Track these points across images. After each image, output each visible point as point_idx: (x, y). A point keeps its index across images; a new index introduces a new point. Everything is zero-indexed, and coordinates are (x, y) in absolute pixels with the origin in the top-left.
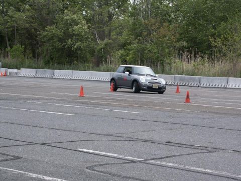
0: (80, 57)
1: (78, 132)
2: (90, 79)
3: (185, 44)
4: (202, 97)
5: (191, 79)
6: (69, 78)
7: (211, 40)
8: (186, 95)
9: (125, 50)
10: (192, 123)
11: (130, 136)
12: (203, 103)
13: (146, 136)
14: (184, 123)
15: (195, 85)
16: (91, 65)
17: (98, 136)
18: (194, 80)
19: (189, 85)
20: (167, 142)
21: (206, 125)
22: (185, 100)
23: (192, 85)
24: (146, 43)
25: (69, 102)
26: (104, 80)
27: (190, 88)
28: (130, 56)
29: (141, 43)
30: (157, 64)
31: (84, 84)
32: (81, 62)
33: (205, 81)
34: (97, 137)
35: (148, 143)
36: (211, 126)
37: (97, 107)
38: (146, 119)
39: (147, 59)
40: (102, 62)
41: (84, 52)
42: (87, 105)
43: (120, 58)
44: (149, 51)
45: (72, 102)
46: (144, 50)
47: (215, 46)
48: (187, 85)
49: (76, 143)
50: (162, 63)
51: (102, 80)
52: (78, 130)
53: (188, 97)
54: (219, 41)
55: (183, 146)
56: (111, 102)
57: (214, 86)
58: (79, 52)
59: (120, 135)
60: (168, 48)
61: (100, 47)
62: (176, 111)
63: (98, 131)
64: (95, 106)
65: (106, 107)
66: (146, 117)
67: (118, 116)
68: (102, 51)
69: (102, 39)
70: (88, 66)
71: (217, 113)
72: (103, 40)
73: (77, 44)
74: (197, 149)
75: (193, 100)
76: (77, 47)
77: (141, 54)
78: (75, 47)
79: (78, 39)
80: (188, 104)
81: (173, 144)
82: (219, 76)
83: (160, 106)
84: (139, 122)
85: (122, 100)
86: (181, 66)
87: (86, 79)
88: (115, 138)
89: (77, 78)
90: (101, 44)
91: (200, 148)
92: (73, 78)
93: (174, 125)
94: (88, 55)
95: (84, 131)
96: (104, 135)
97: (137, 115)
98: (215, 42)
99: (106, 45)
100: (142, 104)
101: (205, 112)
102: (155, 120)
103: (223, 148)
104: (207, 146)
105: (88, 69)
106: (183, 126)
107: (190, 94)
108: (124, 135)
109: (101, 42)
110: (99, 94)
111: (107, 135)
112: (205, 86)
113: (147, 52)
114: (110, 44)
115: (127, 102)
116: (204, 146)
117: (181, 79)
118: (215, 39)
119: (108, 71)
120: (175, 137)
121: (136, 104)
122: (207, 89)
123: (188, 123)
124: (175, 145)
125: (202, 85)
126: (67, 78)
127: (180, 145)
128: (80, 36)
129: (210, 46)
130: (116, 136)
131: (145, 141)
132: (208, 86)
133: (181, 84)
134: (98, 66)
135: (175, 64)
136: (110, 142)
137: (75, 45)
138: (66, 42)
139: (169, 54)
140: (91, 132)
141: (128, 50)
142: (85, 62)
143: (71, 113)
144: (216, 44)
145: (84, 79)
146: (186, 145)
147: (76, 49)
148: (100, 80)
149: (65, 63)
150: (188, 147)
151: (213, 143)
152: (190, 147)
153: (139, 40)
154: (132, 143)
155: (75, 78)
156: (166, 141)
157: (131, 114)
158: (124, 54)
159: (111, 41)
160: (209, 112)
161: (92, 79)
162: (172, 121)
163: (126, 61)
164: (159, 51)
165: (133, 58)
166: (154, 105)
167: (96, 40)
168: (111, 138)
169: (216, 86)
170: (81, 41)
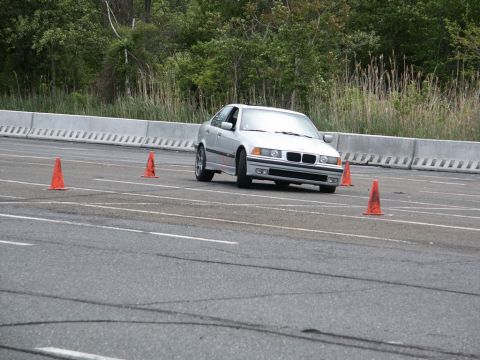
0: (57, 71)
1: (38, 295)
2: (86, 139)
3: (372, 39)
4: (418, 199)
5: (387, 144)
6: (21, 134)
7: (450, 29)
8: (371, 191)
9: (194, 53)
10: (382, 277)
11: (196, 311)
12: (420, 218)
13: (243, 311)
14: (360, 274)
15: (400, 163)
16: (89, 97)
17: (98, 309)
18: (396, 149)
19: (383, 163)
20: (306, 331)
21: (425, 284)
22: (366, 207)
23: (391, 163)
24: (255, 35)
25: (17, 206)
26: (129, 143)
27: (384, 170)
28: (209, 73)
29: (241, 35)
30: (288, 97)
31: (67, 155)
32: (59, 86)
33: (430, 152)
34: (97, 312)
35: (247, 333)
36: (439, 285)
37: (102, 223)
38: (246, 261)
39: (258, 84)
40: (123, 90)
41: (69, 57)
42: (73, 217)
43: (178, 78)
44: (265, 57)
45: (28, 206)
46: (250, 55)
47: (463, 49)
48: (375, 162)
49: (29, 330)
50: (303, 97)
51: (123, 142)
52: (40, 292)
53: (375, 198)
54: (473, 34)
55: (351, 342)
56: (145, 207)
57: (455, 167)
58: (56, 57)
59: (166, 307)
60: (322, 50)
61: (117, 43)
62: (338, 240)
63: (102, 296)
64: (97, 218)
65: (128, 223)
66: (248, 256)
67: (163, 252)
68: (123, 55)
69: (124, 20)
70: (80, 101)
71: (460, 248)
72: (129, 23)
73: (48, 33)
74: (396, 352)
75: (391, 209)
76: (49, 43)
77: (241, 66)
78: (43, 41)
79: (50, 16)
80: (376, 219)
81: (323, 337)
82: (470, 137)
83: (291, 224)
84: (225, 268)
85: (177, 204)
86: (359, 107)
87: (73, 138)
88: (150, 317)
89: (47, 136)
90: (121, 34)
91: (401, 350)
92: (35, 135)
93: (329, 281)
94: (82, 67)
95: (59, 294)
96: (120, 306)
97: (221, 248)
98: (462, 35)
99: (136, 37)
100: (238, 217)
101: (426, 243)
102: (273, 265)
103: (471, 352)
104: (422, 344)
105: (80, 108)
106: (355, 284)
107: (381, 191)
108: (179, 307)
109: (124, 29)
110: (109, 184)
111: (127, 307)
112: (428, 166)
113: (258, 61)
114: (150, 34)
115: (191, 209)
116: (414, 344)
117: (359, 146)
118: (463, 25)
119: (140, 115)
120: (330, 316)
121: (220, 215)
122: (436, 176)
123: (370, 275)
124: (330, 339)
125: (419, 165)
126: (15, 133)
127: (346, 341)
128: (56, 8)
129: (446, 49)
130: (152, 310)
131: (239, 326)
132: (437, 166)
133: (358, 160)
134: (111, 99)
135: (342, 100)
136: (134, 326)
137: (41, 36)
138: (12, 25)
139: (325, 69)
140: (79, 297)
141: (201, 53)
142: (71, 87)
143: (22, 240)
144: (465, 42)
145: (67, 138)
146: (362, 340)
147: (45, 49)
148: (117, 142)
149: (12, 91)
150: (367, 345)
151: (442, 335)
152: (372, 345)
153: (236, 25)
154: (200, 330)
155: (41, 136)
156: (301, 328)
157: (203, 246)
158: (191, 66)
159: (152, 26)
160: (437, 244)
161: (92, 140)
162: (323, 267)
163: (194, 88)
164: (293, 61)
165: (214, 77)
166: (274, 221)
167: (104, 23)
168: (137, 316)
169: (464, 168)
170: (61, 23)
